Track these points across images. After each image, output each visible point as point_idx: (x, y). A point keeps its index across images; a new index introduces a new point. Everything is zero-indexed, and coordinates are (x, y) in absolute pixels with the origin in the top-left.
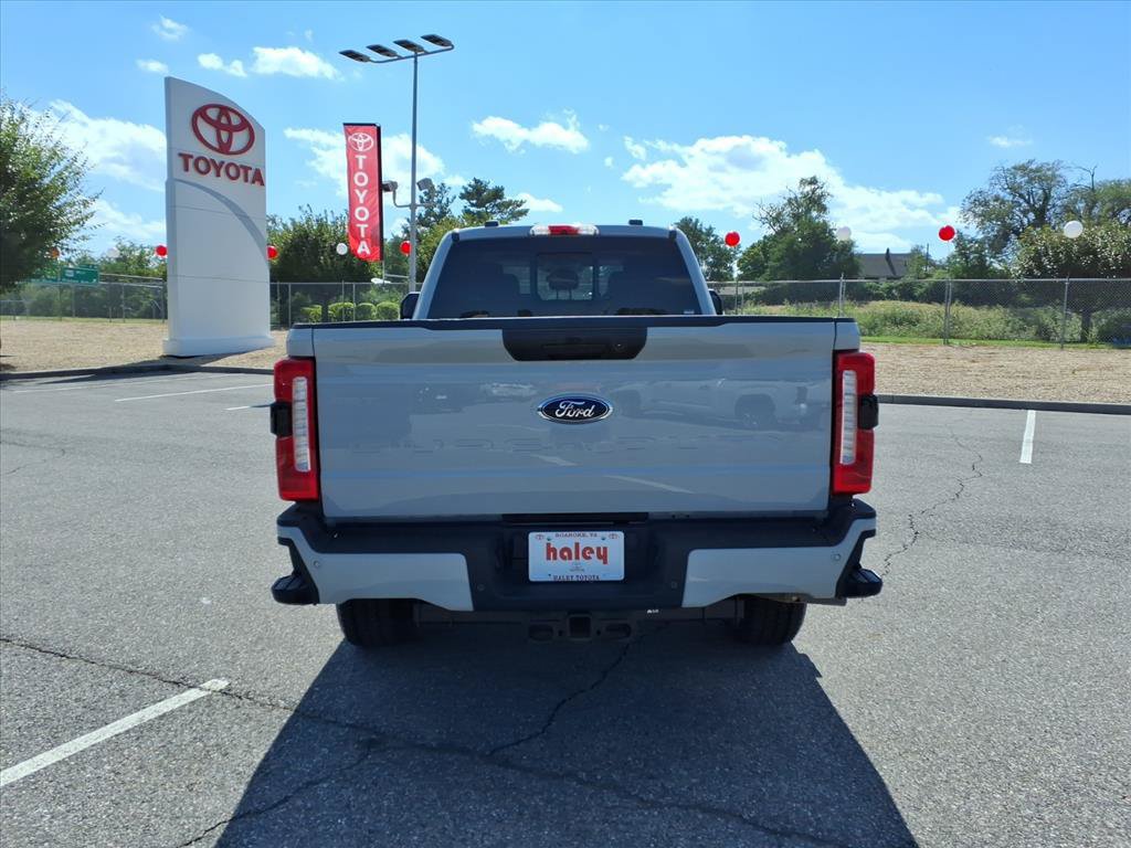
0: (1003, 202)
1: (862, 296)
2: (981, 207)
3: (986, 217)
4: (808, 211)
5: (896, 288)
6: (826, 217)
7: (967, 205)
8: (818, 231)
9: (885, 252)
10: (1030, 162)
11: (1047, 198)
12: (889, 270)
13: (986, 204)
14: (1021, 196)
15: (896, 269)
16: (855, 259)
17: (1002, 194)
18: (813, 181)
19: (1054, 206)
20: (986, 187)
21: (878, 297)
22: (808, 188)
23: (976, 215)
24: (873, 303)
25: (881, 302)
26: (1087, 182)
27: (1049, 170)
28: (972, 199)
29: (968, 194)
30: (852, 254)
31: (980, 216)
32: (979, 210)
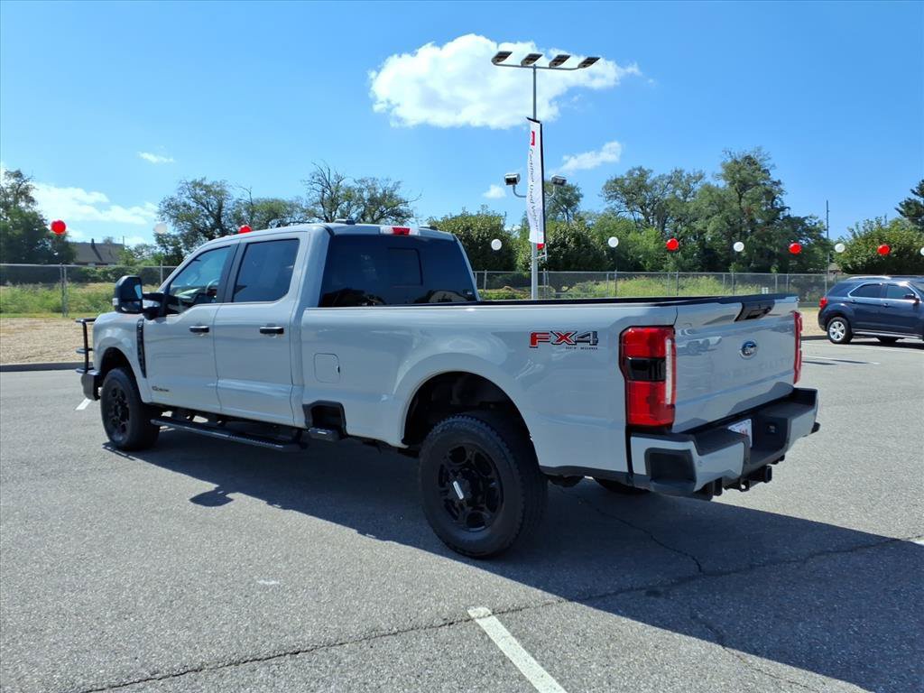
0: (189, 208)
1: (82, 278)
2: (174, 210)
3: (178, 219)
4: (16, 201)
5: (111, 272)
6: (36, 208)
7: (163, 208)
8: (31, 220)
9: (90, 242)
10: (204, 179)
11: (220, 207)
12: (97, 258)
13: (176, 207)
14: (202, 204)
15: (102, 257)
16: (70, 246)
17: (187, 201)
18: (18, 175)
19: (227, 214)
20: (175, 195)
21: (96, 280)
22: (13, 181)
23: (172, 217)
24: (92, 285)
25: (99, 284)
26: (246, 198)
27: (218, 186)
28: (166, 204)
29: (162, 199)
30: (67, 243)
31: (174, 217)
32: (172, 212)
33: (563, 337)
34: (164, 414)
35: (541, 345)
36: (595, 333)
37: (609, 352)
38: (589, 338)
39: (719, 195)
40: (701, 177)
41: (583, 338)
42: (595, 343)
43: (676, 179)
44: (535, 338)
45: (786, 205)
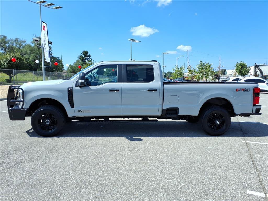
33: (243, 90)
34: (92, 120)
35: (238, 91)
36: (249, 89)
37: (251, 92)
38: (248, 90)
39: (33, 48)
40: (25, 41)
41: (247, 90)
42: (249, 90)
43: (16, 40)
44: (237, 90)
45: (52, 53)
